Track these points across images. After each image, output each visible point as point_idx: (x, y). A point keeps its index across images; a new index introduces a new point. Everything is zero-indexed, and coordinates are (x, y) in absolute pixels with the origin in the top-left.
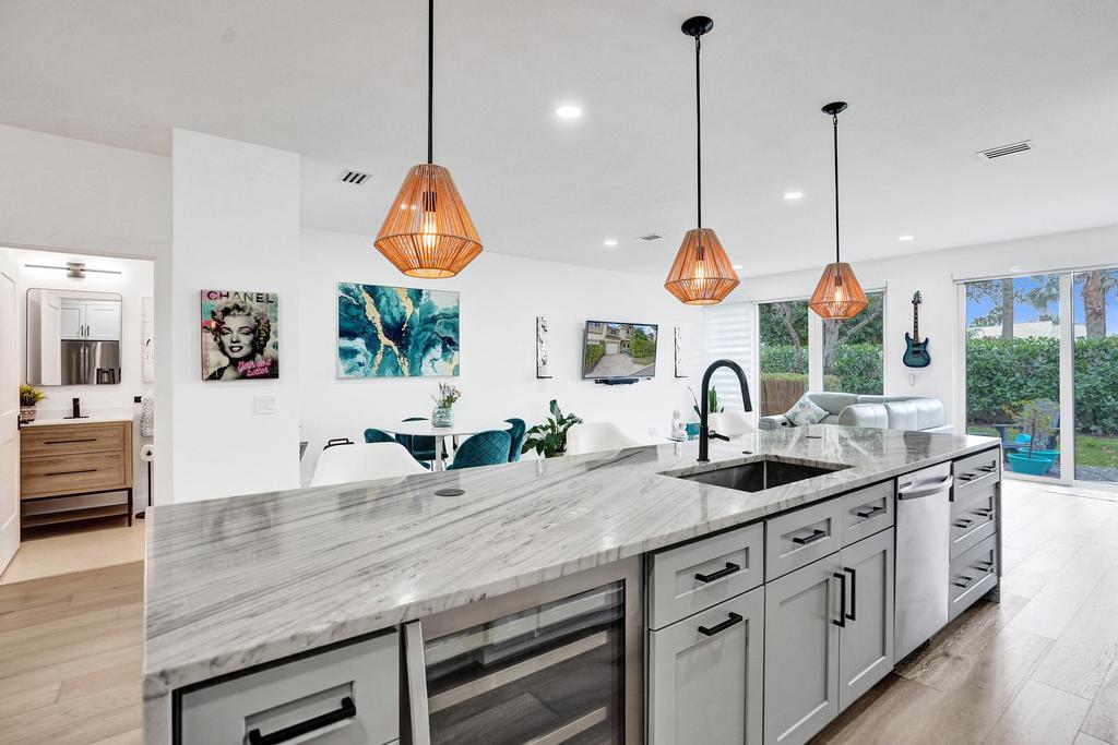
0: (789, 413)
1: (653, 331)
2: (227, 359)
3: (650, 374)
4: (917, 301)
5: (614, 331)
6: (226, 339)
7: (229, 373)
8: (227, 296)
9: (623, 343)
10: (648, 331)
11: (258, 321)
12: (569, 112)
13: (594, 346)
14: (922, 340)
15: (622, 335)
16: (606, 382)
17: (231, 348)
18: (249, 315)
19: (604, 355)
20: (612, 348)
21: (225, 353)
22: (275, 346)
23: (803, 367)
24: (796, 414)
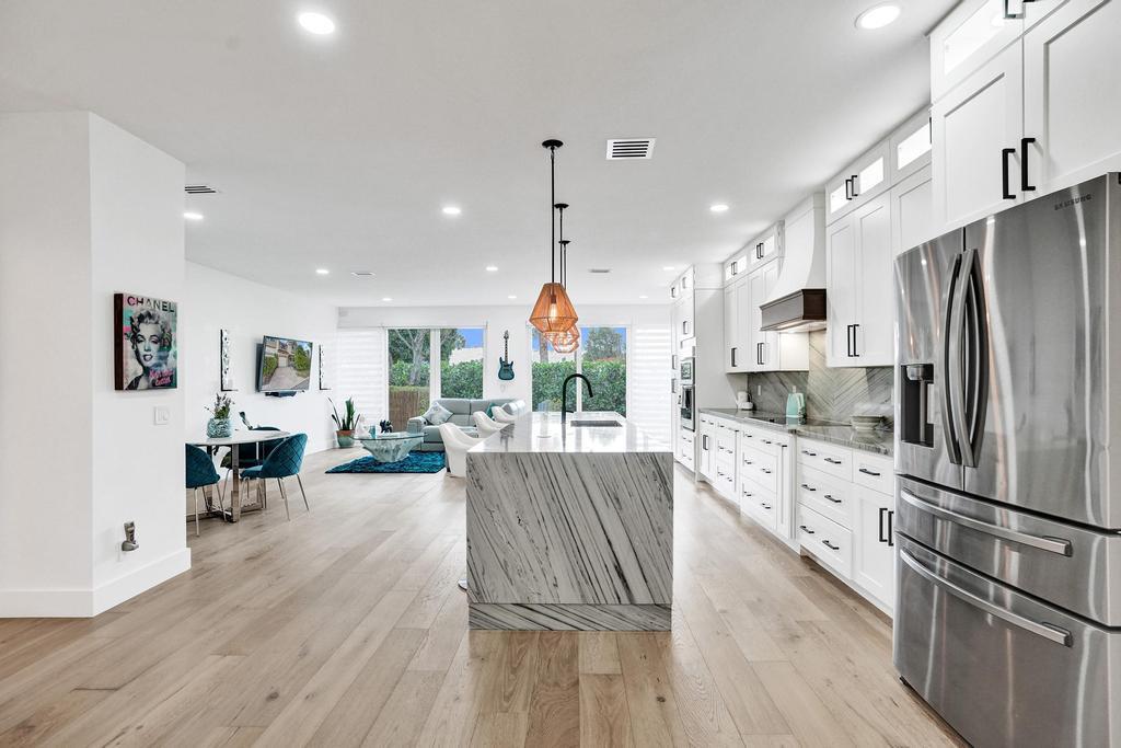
0: (426, 414)
1: (309, 348)
2: (141, 367)
3: (304, 387)
4: (506, 338)
5: (284, 346)
6: (141, 347)
7: (143, 383)
8: (142, 302)
9: (290, 358)
10: (306, 348)
11: (163, 330)
12: (452, 211)
13: (270, 359)
14: (509, 363)
15: (289, 350)
16: (276, 394)
17: (145, 356)
18: (157, 323)
19: (277, 367)
20: (283, 361)
21: (140, 362)
22: (175, 356)
23: (424, 381)
24: (432, 415)
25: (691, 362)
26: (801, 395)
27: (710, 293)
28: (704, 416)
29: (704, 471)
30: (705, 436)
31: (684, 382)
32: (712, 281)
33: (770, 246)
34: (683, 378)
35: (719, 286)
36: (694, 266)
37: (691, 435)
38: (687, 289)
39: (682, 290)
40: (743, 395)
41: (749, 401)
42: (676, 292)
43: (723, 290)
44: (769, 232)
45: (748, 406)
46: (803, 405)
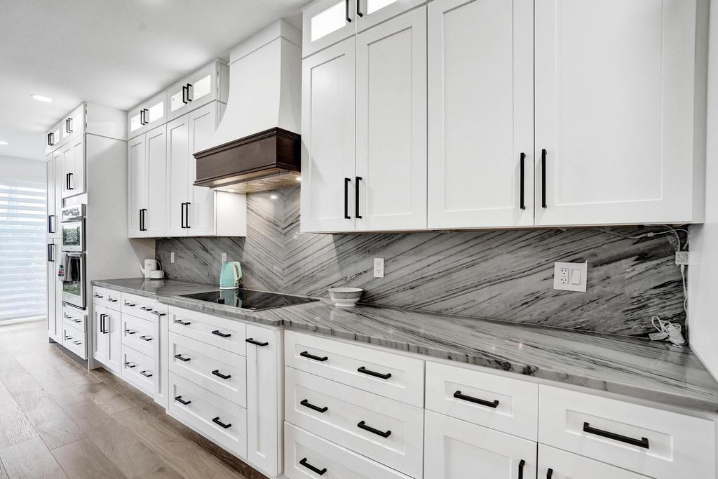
25: (80, 224)
26: (238, 264)
27: (107, 144)
28: (99, 290)
29: (101, 356)
30: (103, 316)
31: (68, 248)
32: (112, 130)
33: (203, 87)
34: (66, 243)
35: (121, 136)
36: (85, 106)
37: (81, 315)
38: (74, 135)
39: (65, 134)
40: (151, 263)
41: (158, 268)
42: (56, 139)
43: (127, 143)
44: (204, 71)
45: (158, 274)
46: (241, 275)
